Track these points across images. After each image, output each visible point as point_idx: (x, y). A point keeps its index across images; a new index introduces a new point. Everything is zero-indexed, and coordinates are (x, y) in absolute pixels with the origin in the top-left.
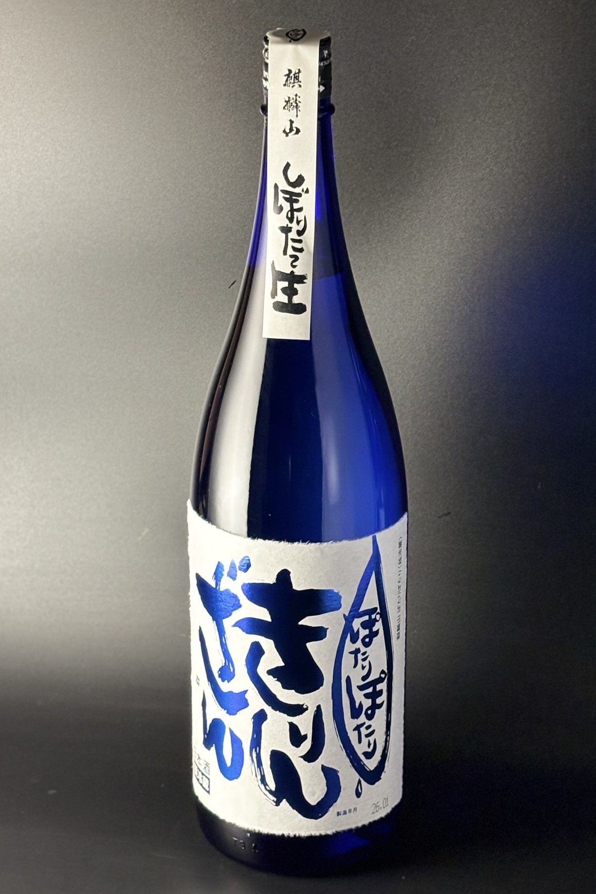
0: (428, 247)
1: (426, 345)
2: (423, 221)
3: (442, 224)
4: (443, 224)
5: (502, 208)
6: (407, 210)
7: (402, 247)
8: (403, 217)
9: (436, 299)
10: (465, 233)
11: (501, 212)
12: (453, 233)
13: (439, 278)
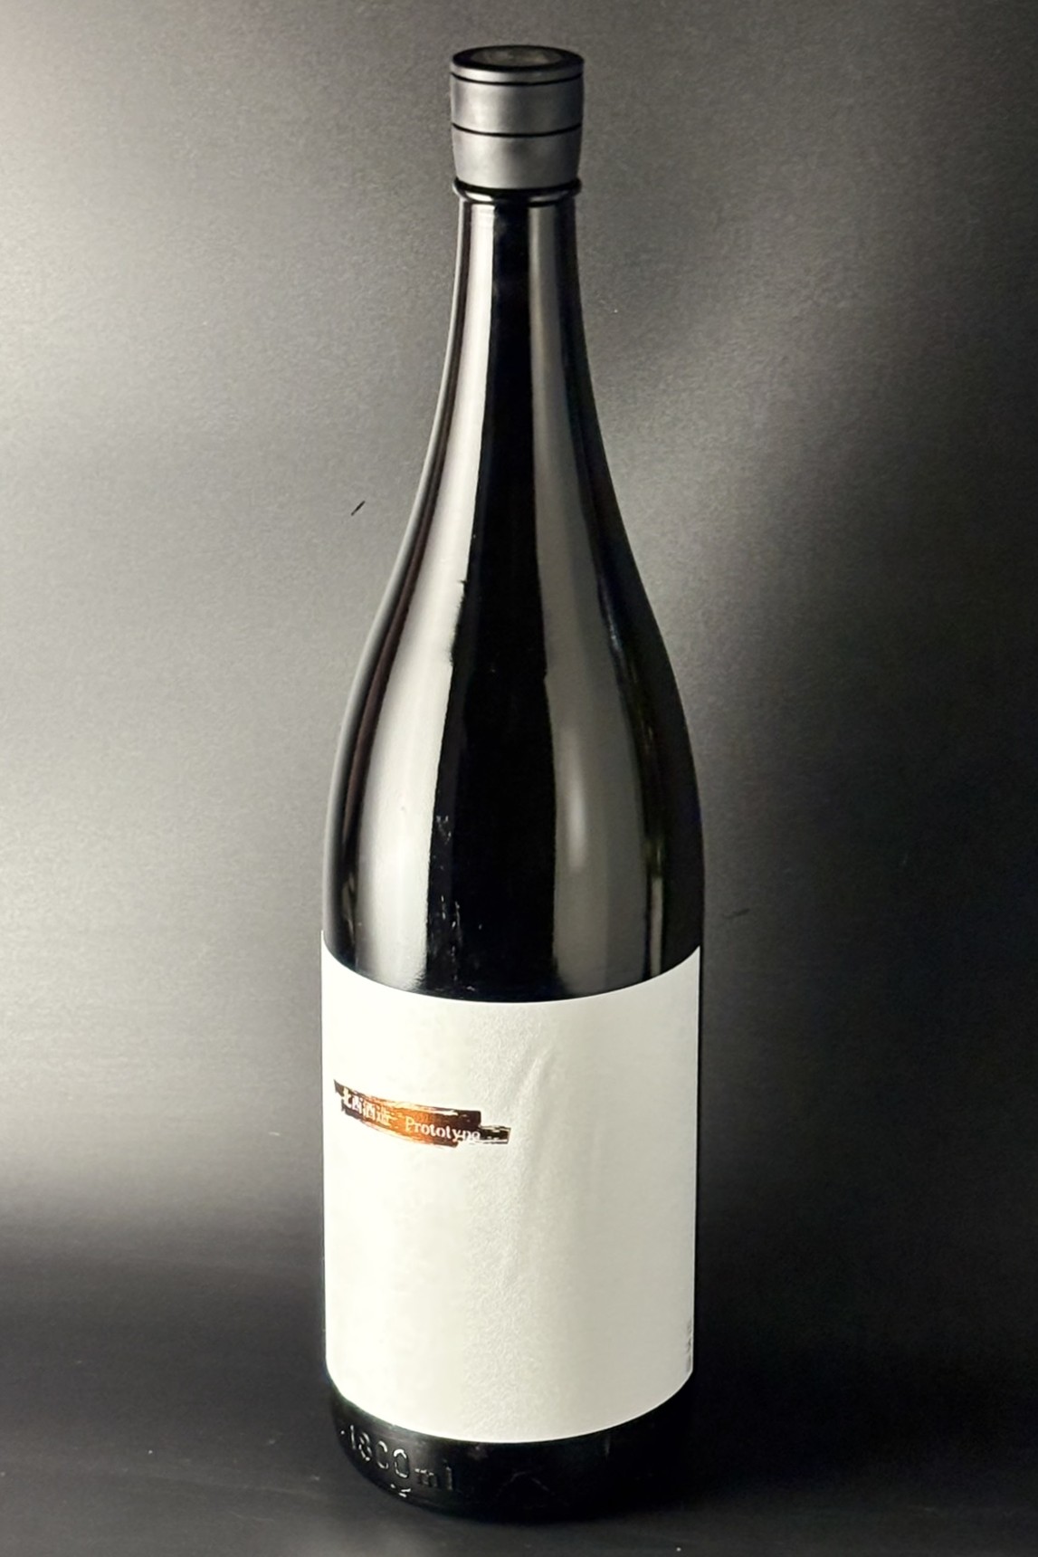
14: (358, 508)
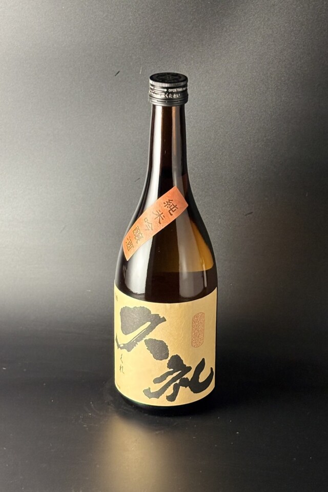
0: (240, 48)
1: (238, 110)
2: (237, 31)
4: (249, 34)
5: (286, 23)
6: (227, 25)
7: (224, 49)
9: (244, 81)
10: (262, 39)
13: (247, 67)
14: (117, 73)
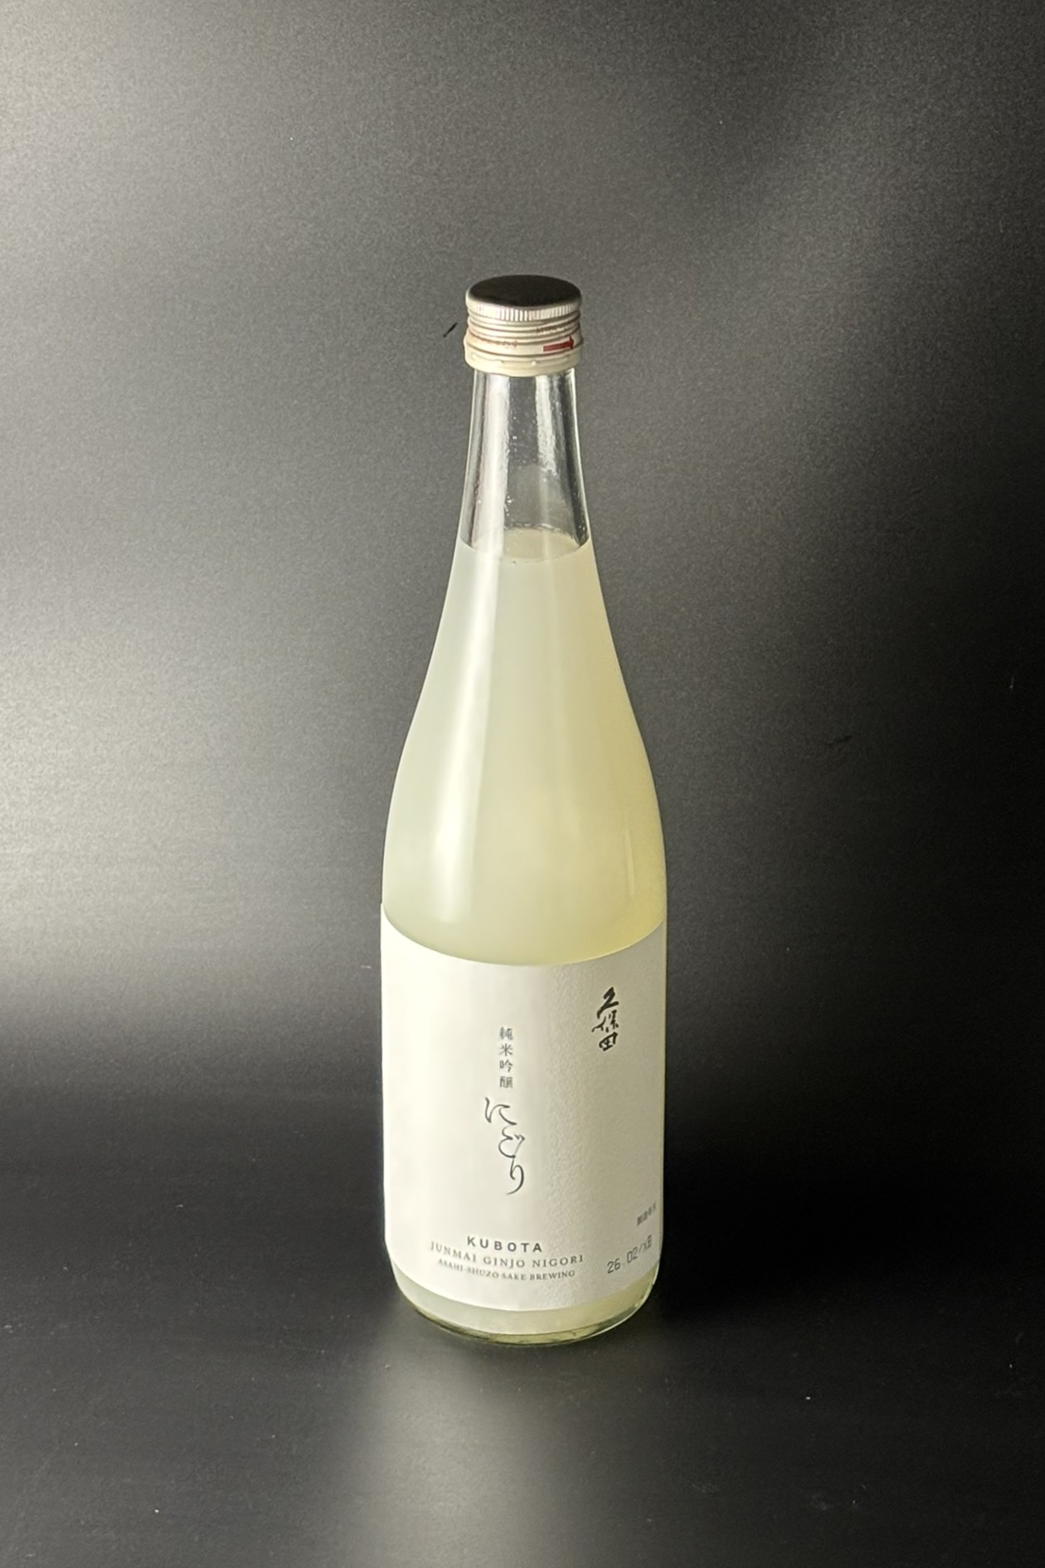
0: (812, 256)
2: (805, 207)
3: (837, 212)
4: (840, 213)
5: (949, 181)
6: (774, 188)
7: (764, 257)
8: (767, 200)
9: (825, 351)
10: (880, 229)
11: (949, 187)
12: (858, 228)
13: (832, 311)
14: (451, 329)
